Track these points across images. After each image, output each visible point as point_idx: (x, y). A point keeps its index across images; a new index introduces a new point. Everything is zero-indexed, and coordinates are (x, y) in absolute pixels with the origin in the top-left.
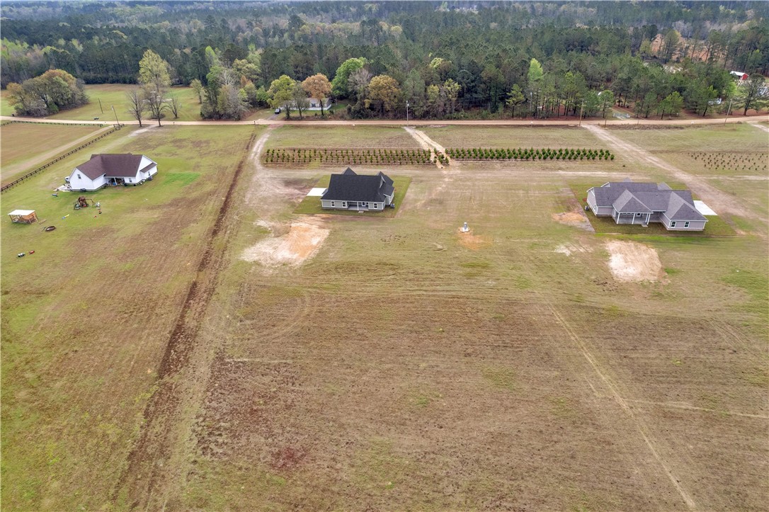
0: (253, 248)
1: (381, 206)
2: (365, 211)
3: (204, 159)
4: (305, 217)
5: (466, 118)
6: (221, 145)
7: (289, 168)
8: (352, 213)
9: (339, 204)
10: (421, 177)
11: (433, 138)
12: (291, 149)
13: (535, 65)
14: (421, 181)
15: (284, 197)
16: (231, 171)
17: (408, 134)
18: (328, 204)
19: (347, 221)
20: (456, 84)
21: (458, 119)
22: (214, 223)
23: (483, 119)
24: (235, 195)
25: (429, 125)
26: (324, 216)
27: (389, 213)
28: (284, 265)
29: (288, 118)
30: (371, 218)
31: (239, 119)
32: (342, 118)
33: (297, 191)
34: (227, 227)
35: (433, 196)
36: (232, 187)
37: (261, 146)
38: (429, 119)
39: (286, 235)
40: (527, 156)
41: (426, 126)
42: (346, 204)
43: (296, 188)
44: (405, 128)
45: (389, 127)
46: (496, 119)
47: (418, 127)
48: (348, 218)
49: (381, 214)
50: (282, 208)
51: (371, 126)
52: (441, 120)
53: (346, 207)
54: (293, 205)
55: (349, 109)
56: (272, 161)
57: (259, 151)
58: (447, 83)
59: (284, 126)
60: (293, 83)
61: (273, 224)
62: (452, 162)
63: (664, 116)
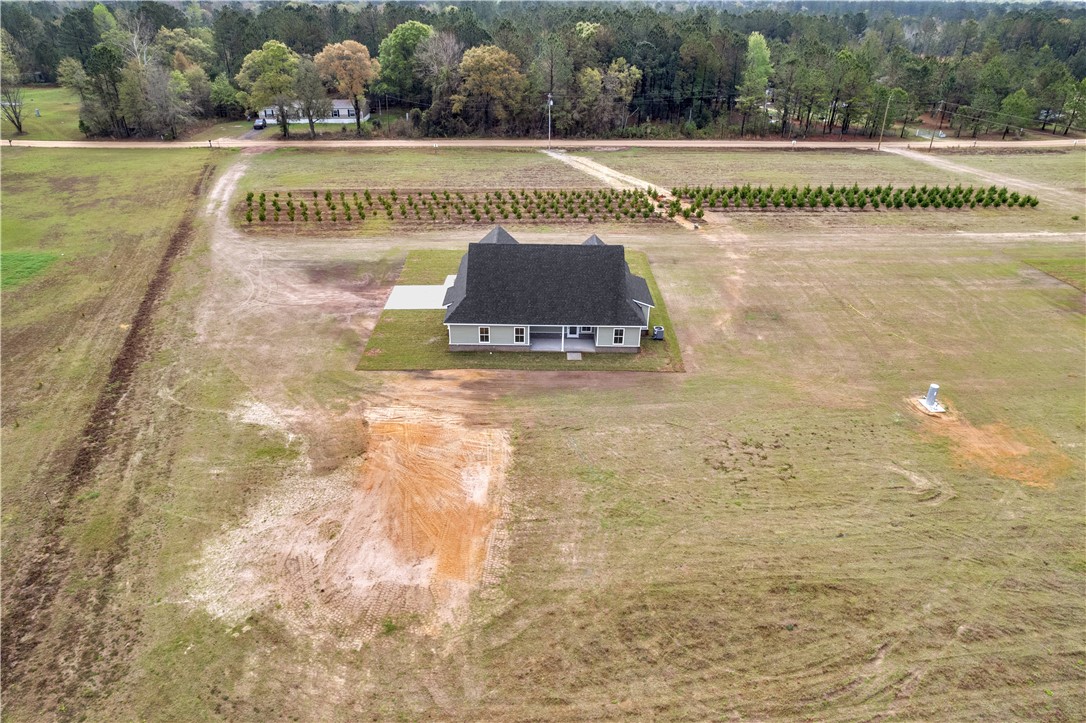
0: (237, 535)
1: (632, 338)
2: (584, 354)
3: (77, 218)
4: (401, 383)
5: (656, 136)
6: (127, 186)
7: (311, 234)
8: (548, 361)
9: (502, 335)
10: (664, 249)
11: (619, 168)
12: (306, 193)
13: (758, 44)
14: (675, 261)
15: (317, 316)
16: (153, 245)
17: (560, 162)
18: (465, 335)
19: (549, 391)
20: (634, 68)
21: (641, 137)
22: (84, 420)
23: (689, 136)
24: (162, 312)
25: (592, 147)
26: (466, 375)
27: (658, 359)
28: (390, 630)
29: (286, 136)
30: (616, 378)
31: (173, 138)
32: (402, 134)
33: (349, 297)
34: (132, 434)
35: (739, 300)
36: (154, 288)
37: (230, 188)
38: (582, 137)
39: (358, 461)
40: (857, 201)
41: (586, 149)
42: (527, 335)
43: (345, 288)
44: (545, 151)
45: (512, 151)
46: (714, 138)
47: (570, 151)
48: (545, 378)
49: (637, 361)
50: (323, 353)
51: (469, 149)
52: (608, 138)
53: (526, 342)
54: (351, 341)
55: (416, 119)
56: (262, 218)
57: (226, 197)
58: (614, 65)
59: (278, 150)
60: (294, 58)
61: (298, 414)
62: (708, 216)
63: (1006, 134)
